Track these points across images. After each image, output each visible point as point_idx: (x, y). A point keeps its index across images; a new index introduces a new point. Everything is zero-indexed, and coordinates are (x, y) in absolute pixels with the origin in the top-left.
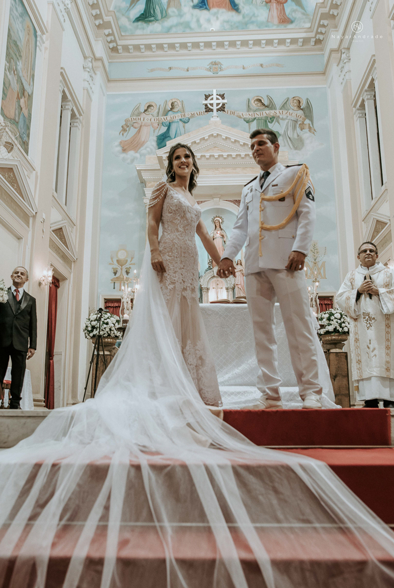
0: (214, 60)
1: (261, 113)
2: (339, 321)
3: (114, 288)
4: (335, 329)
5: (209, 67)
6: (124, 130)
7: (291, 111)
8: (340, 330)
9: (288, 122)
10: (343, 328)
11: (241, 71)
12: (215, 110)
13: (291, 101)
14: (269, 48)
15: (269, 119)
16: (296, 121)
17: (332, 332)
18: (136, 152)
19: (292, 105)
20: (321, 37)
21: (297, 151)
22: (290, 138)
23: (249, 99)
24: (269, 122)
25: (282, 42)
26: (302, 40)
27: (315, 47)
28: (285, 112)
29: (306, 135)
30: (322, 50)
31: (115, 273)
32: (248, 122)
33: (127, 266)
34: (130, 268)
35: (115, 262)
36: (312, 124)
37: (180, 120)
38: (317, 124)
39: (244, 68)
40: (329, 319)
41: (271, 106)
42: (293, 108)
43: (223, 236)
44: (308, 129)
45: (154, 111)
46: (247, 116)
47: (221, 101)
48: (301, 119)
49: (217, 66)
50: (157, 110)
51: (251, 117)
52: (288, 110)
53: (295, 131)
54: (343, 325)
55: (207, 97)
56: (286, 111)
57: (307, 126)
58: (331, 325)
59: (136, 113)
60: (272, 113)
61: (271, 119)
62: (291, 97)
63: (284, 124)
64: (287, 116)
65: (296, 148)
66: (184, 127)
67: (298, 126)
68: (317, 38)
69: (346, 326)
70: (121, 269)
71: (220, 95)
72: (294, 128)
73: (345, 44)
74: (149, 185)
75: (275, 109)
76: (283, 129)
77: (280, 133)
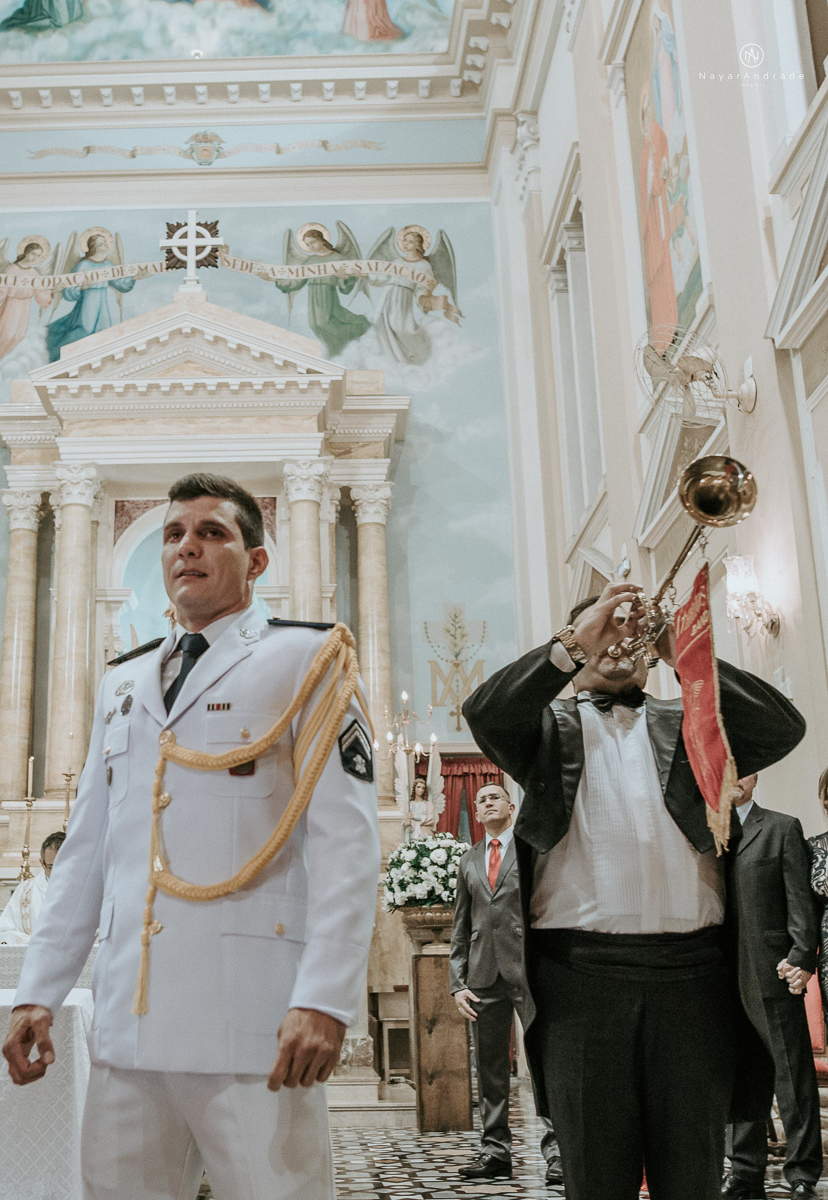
0: (201, 130)
1: (322, 268)
2: (442, 873)
4: (431, 892)
5: (187, 146)
7: (398, 263)
9: (391, 292)
11: (271, 160)
12: (192, 265)
13: (399, 237)
14: (345, 101)
15: (341, 281)
16: (412, 290)
17: (422, 902)
19: (401, 246)
20: (476, 77)
21: (411, 366)
22: (394, 333)
23: (290, 231)
24: (341, 290)
25: (376, 86)
26: (425, 83)
27: (460, 100)
28: (383, 264)
29: (436, 324)
30: (479, 107)
32: (287, 289)
36: (454, 298)
37: (111, 283)
38: (466, 296)
39: (279, 151)
40: (417, 866)
41: (345, 249)
42: (403, 255)
44: (443, 311)
45: (42, 259)
46: (286, 274)
47: (209, 241)
48: (425, 284)
49: (208, 145)
50: (50, 258)
51: (293, 277)
52: (391, 259)
53: (410, 315)
55: (172, 230)
57: (441, 302)
58: (422, 881)
60: (348, 266)
61: (346, 282)
62: (399, 226)
63: (379, 295)
64: (389, 277)
65: (410, 360)
66: (119, 302)
67: (415, 301)
68: (466, 78)
71: (205, 226)
72: (407, 306)
73: (527, 103)
74: (19, 457)
75: (358, 257)
76: (379, 309)
77: (369, 320)
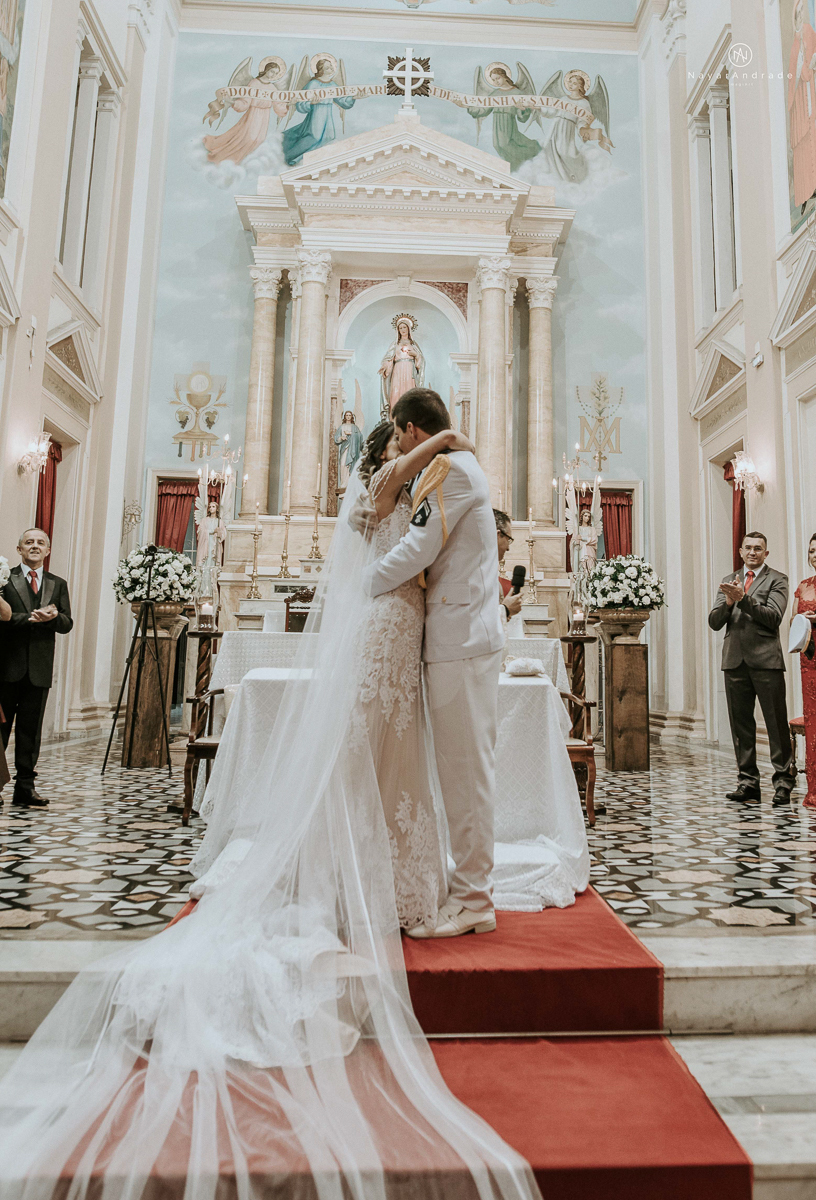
1: (504, 100)
2: (634, 585)
3: (180, 455)
4: (626, 599)
6: (213, 113)
7: (565, 100)
8: (636, 601)
9: (559, 122)
10: (641, 598)
11: (467, 8)
12: (408, 93)
13: (565, 79)
15: (519, 112)
16: (574, 122)
17: (619, 605)
18: (238, 164)
19: (567, 86)
21: (572, 184)
22: (559, 157)
23: (480, 68)
24: (519, 118)
28: (552, 100)
29: (592, 151)
31: (183, 423)
32: (476, 115)
33: (210, 407)
34: (215, 413)
35: (184, 398)
36: (607, 132)
37: (335, 100)
38: (616, 131)
39: (472, 2)
40: (615, 579)
41: (523, 86)
42: (569, 93)
43: (414, 356)
44: (598, 141)
45: (279, 77)
46: (477, 102)
47: (422, 74)
48: (584, 118)
50: (286, 76)
51: (482, 105)
52: (560, 97)
53: (572, 142)
54: (642, 592)
55: (392, 63)
56: (555, 100)
57: (596, 135)
58: (619, 590)
59: (241, 77)
60: (526, 100)
61: (523, 113)
63: (549, 124)
64: (557, 110)
65: (572, 179)
66: (342, 116)
67: (577, 131)
69: (647, 595)
70: (197, 415)
71: (419, 61)
72: (570, 136)
74: (263, 239)
75: (533, 93)
76: (548, 136)
77: (540, 144)
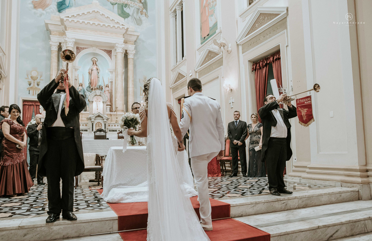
3: (29, 94)
9: (135, 9)
16: (139, 9)
18: (43, 10)
21: (138, 26)
22: (135, 18)
31: (30, 85)
33: (38, 80)
34: (40, 82)
35: (30, 78)
42: (137, 1)
43: (97, 69)
44: (145, 15)
48: (141, 8)
53: (138, 15)
57: (144, 13)
67: (139, 12)
70: (34, 82)
72: (137, 13)
74: (53, 33)
76: (132, 12)
